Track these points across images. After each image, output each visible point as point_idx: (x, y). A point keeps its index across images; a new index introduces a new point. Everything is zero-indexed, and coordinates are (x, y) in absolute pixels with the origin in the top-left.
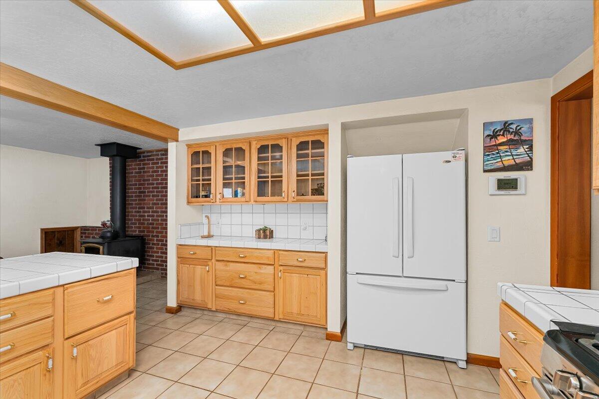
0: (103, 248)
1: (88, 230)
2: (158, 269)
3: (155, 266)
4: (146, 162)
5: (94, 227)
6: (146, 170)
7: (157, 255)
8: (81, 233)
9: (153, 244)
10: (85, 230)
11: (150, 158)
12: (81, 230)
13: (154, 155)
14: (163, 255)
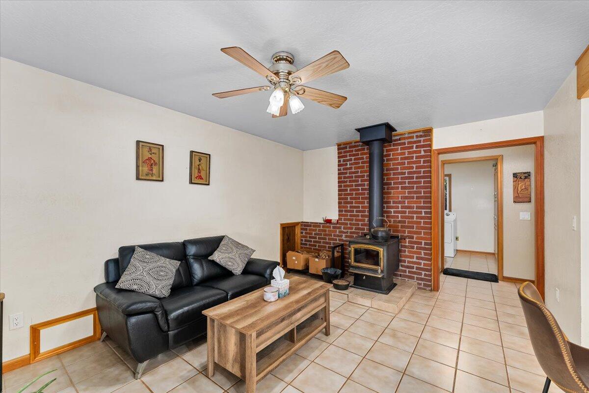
0: (384, 250)
1: (310, 226)
2: (412, 278)
3: (407, 274)
4: (392, 147)
5: (317, 223)
6: (391, 157)
7: (411, 260)
8: (302, 229)
9: (405, 247)
10: (305, 226)
11: (399, 142)
12: (302, 225)
13: (404, 139)
14: (421, 261)
